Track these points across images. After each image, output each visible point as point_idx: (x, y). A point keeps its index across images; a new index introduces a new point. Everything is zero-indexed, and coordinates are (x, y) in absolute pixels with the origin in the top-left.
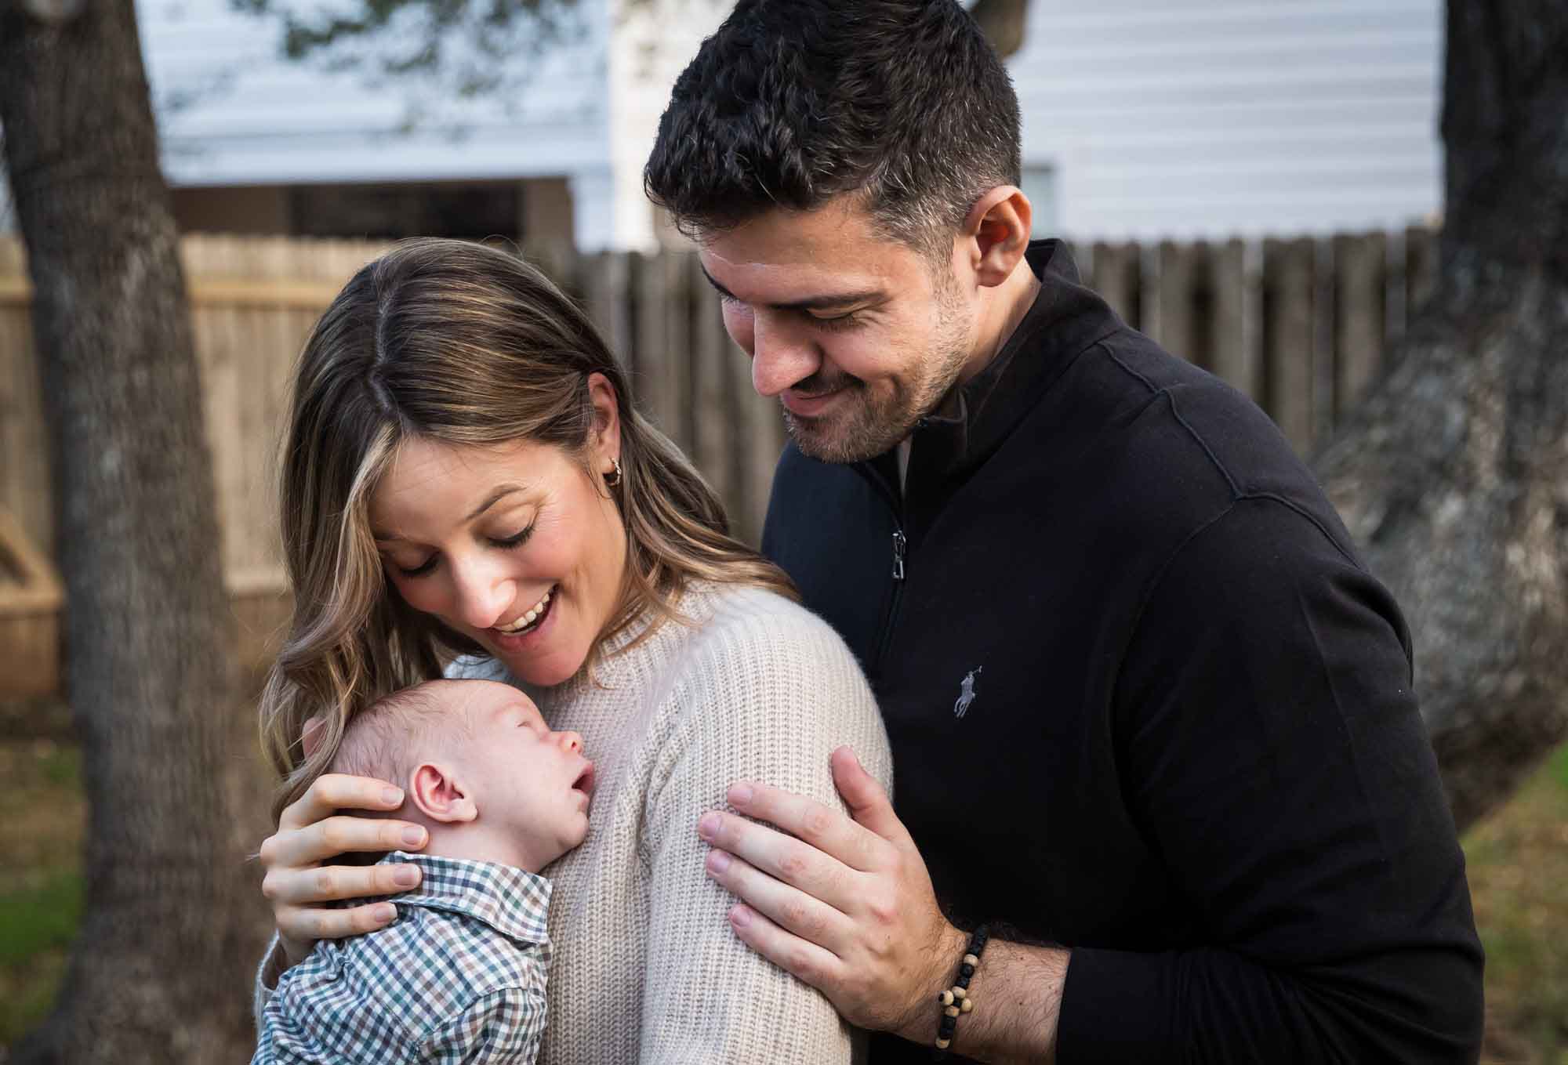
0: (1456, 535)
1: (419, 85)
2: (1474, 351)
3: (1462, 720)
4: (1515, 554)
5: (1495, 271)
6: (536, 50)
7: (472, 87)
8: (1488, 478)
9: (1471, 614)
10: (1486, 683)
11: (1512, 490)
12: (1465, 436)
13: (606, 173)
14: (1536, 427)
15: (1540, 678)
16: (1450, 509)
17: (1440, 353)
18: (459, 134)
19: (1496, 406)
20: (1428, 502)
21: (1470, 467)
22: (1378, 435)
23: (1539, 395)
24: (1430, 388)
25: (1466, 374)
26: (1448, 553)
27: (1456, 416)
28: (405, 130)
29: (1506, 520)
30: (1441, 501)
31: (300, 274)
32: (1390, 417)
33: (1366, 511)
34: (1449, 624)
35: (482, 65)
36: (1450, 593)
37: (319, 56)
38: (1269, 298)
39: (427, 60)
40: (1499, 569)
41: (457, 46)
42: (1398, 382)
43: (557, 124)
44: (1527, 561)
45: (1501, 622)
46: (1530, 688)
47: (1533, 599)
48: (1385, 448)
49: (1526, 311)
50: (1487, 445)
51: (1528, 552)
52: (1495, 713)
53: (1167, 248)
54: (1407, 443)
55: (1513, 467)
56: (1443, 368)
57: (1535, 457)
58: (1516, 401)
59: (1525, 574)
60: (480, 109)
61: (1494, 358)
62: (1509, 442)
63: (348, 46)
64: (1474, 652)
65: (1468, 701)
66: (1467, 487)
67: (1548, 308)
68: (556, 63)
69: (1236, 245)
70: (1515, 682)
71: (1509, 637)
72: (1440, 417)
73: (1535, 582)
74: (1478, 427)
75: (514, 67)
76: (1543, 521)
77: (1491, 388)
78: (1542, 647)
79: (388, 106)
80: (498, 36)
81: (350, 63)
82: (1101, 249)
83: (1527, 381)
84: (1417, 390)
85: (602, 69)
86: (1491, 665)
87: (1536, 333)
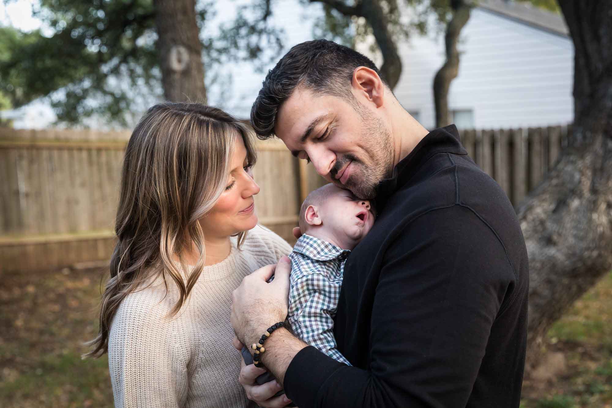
0: (577, 210)
2: (582, 157)
3: (579, 265)
4: (595, 216)
5: (588, 134)
8: (587, 194)
9: (582, 234)
10: (586, 254)
11: (593, 198)
12: (580, 182)
14: (601, 179)
15: (603, 252)
16: (575, 203)
17: (572, 158)
19: (589, 173)
20: (569, 201)
21: (581, 191)
22: (554, 182)
23: (602, 169)
24: (569, 168)
25: (580, 164)
26: (575, 216)
27: (577, 176)
29: (592, 206)
30: (573, 201)
32: (558, 177)
33: (551, 203)
34: (575, 236)
36: (576, 228)
38: (530, 144)
40: (590, 220)
42: (560, 166)
44: (598, 218)
45: (591, 236)
46: (600, 255)
47: (600, 229)
48: (556, 186)
49: (598, 146)
50: (586, 184)
51: (599, 216)
52: (589, 263)
53: (502, 131)
54: (563, 184)
55: (594, 191)
56: (573, 163)
57: (600, 188)
58: (595, 171)
59: (598, 222)
61: (588, 159)
62: (593, 183)
64: (583, 245)
65: (581, 259)
66: (581, 196)
67: (604, 145)
69: (520, 130)
70: (595, 253)
71: (593, 240)
72: (572, 176)
73: (601, 224)
74: (584, 179)
76: (603, 206)
77: (588, 168)
78: (603, 243)
82: (484, 132)
83: (598, 166)
84: (566, 169)
86: (588, 249)
87: (601, 152)
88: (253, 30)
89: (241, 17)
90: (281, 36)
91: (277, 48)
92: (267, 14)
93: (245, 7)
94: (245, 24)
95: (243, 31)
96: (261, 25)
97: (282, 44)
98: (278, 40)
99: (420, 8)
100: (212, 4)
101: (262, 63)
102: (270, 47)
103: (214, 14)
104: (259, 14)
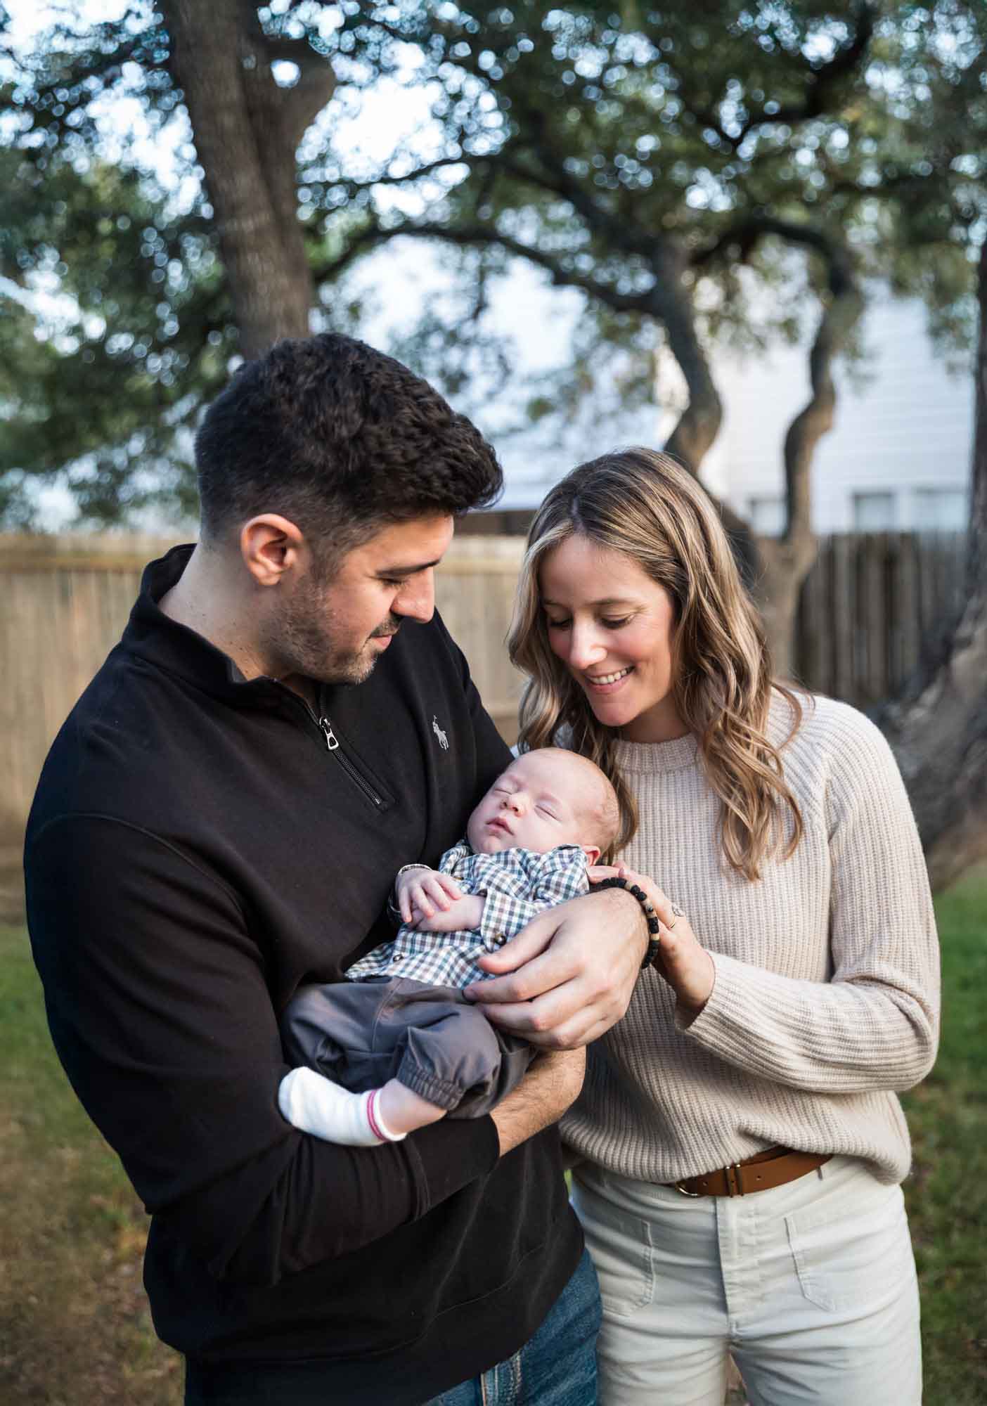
39: (558, 446)
41: (574, 438)
80: (596, 432)
88: (453, 338)
89: (430, 315)
90: (508, 351)
91: (499, 373)
92: (480, 307)
93: (437, 295)
94: (438, 327)
95: (436, 341)
96: (468, 330)
98: (502, 359)
99: (788, 290)
100: (372, 290)
102: (485, 372)
103: (378, 309)
104: (465, 307)
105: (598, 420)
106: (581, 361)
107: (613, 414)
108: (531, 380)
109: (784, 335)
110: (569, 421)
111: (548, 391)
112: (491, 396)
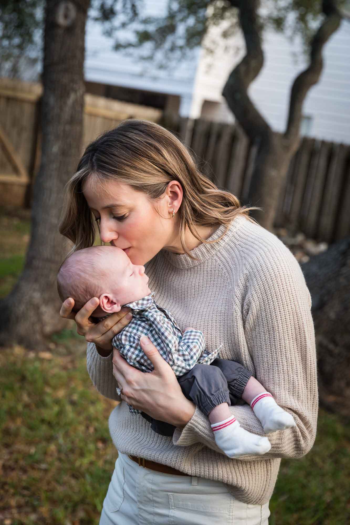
1: (147, 64)
6: (180, 60)
7: (161, 67)
13: (191, 97)
18: (155, 79)
28: (141, 75)
31: (107, 108)
35: (164, 62)
37: (123, 51)
39: (150, 58)
41: (159, 56)
43: (181, 82)
53: (341, 146)
60: (162, 74)
63: (131, 50)
68: (184, 65)
75: (173, 64)
79: (137, 68)
80: (170, 55)
81: (130, 55)
82: (323, 143)
85: (195, 69)
91: (131, 14)
97: (137, 12)
101: (112, 26)
102: (124, 12)
105: (172, 49)
106: (172, 16)
107: (181, 48)
108: (146, 21)
109: (275, 26)
110: (158, 46)
111: (151, 28)
112: (124, 25)
